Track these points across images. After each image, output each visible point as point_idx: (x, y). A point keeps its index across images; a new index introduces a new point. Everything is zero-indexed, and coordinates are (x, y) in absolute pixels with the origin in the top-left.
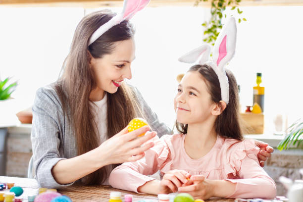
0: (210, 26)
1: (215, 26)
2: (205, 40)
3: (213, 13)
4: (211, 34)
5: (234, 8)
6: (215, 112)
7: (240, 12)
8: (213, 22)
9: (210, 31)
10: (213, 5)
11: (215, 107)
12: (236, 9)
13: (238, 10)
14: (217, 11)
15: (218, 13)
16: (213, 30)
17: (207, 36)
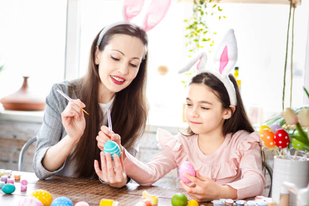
0: (191, 23)
1: (196, 23)
2: (186, 36)
3: (195, 11)
4: (192, 30)
5: (215, 6)
6: (227, 116)
7: (220, 10)
8: (195, 18)
9: (191, 27)
10: (195, 3)
11: (226, 113)
12: (217, 7)
13: (219, 7)
14: (199, 8)
15: (200, 10)
16: (195, 26)
17: (189, 31)
